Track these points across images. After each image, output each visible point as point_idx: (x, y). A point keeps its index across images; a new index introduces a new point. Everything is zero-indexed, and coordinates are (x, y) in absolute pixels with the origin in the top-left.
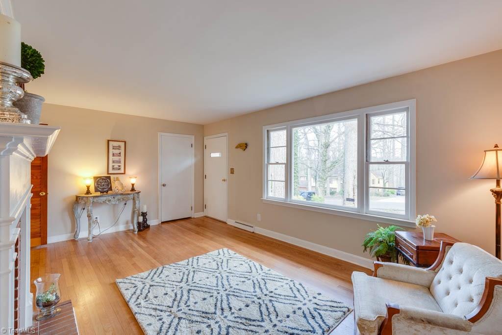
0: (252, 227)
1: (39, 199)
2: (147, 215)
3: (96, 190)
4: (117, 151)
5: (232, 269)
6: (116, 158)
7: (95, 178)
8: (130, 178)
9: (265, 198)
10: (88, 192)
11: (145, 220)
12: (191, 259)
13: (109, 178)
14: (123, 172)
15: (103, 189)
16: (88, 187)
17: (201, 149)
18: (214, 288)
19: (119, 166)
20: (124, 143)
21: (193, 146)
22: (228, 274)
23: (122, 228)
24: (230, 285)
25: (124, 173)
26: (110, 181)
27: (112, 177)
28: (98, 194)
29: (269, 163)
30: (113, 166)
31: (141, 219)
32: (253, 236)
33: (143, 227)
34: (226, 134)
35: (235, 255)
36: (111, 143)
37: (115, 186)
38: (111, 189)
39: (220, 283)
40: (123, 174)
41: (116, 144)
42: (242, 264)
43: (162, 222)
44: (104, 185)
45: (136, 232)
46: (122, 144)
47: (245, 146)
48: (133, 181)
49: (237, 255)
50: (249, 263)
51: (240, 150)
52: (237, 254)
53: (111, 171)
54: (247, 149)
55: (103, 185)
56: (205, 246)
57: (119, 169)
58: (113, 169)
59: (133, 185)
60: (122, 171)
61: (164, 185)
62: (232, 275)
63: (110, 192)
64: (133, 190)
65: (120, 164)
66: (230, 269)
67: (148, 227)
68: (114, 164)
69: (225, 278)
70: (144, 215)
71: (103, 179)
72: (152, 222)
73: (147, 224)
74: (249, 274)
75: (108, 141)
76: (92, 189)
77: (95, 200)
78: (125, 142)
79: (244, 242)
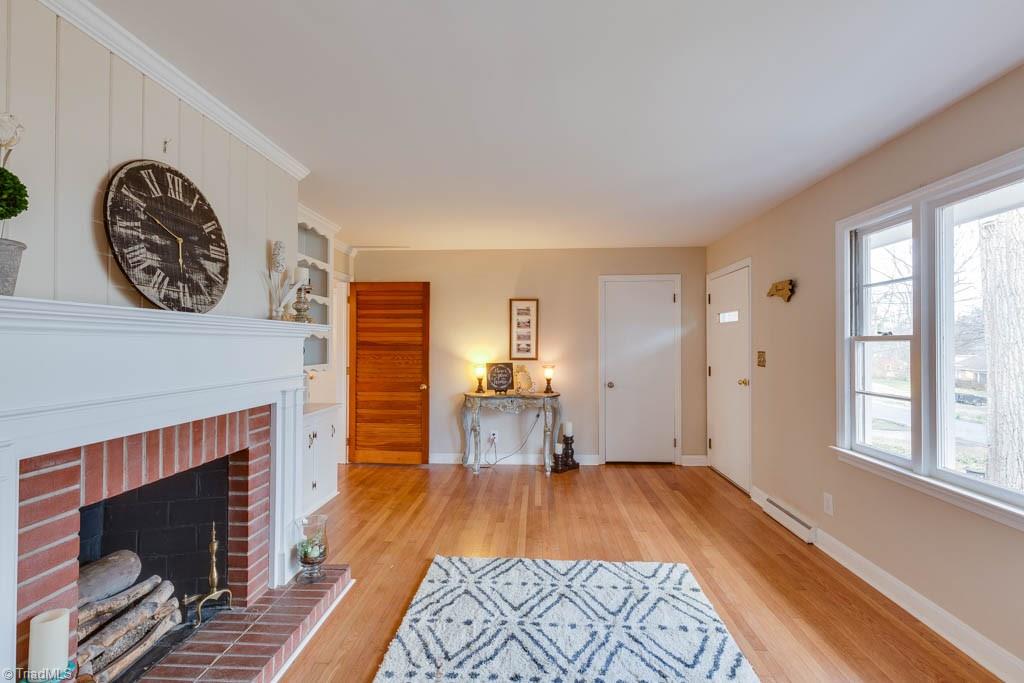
0: (809, 528)
1: (419, 394)
2: (573, 442)
3: (490, 387)
4: (524, 319)
5: (649, 630)
6: (523, 331)
7: (490, 366)
8: (544, 367)
9: (843, 447)
10: (480, 390)
11: (568, 452)
12: (582, 564)
13: (510, 366)
14: (534, 356)
15: (502, 384)
16: (480, 381)
17: (701, 302)
18: (562, 661)
19: (528, 345)
20: (535, 302)
21: (678, 299)
22: (626, 640)
23: (532, 460)
24: (603, 672)
25: (536, 359)
26: (512, 370)
27: (515, 364)
28: (492, 393)
29: (859, 337)
30: (519, 345)
31: (559, 449)
32: (804, 558)
33: (565, 465)
34: (748, 261)
35: (693, 594)
36: (514, 303)
37: (519, 379)
38: (511, 386)
39: (584, 657)
40: (533, 359)
41: (523, 305)
42: (685, 629)
43: (607, 463)
44: (502, 377)
45: (548, 473)
46: (532, 305)
47: (789, 289)
48: (549, 373)
49: (702, 596)
50: (712, 633)
51: (778, 301)
52: (701, 593)
53: (515, 355)
54: (793, 299)
55: (500, 379)
56: (644, 540)
57: (528, 351)
58: (519, 350)
59: (549, 381)
60: (532, 354)
61: (611, 385)
62: (635, 647)
63: (509, 392)
64: (548, 390)
65: (528, 342)
66: (643, 628)
67: (576, 466)
68: (519, 342)
69: (610, 646)
70: (568, 441)
71: (501, 368)
72: (586, 458)
73: (573, 461)
74: (680, 667)
75: (511, 300)
76: (484, 384)
77: (484, 403)
78: (537, 301)
79: (756, 565)
